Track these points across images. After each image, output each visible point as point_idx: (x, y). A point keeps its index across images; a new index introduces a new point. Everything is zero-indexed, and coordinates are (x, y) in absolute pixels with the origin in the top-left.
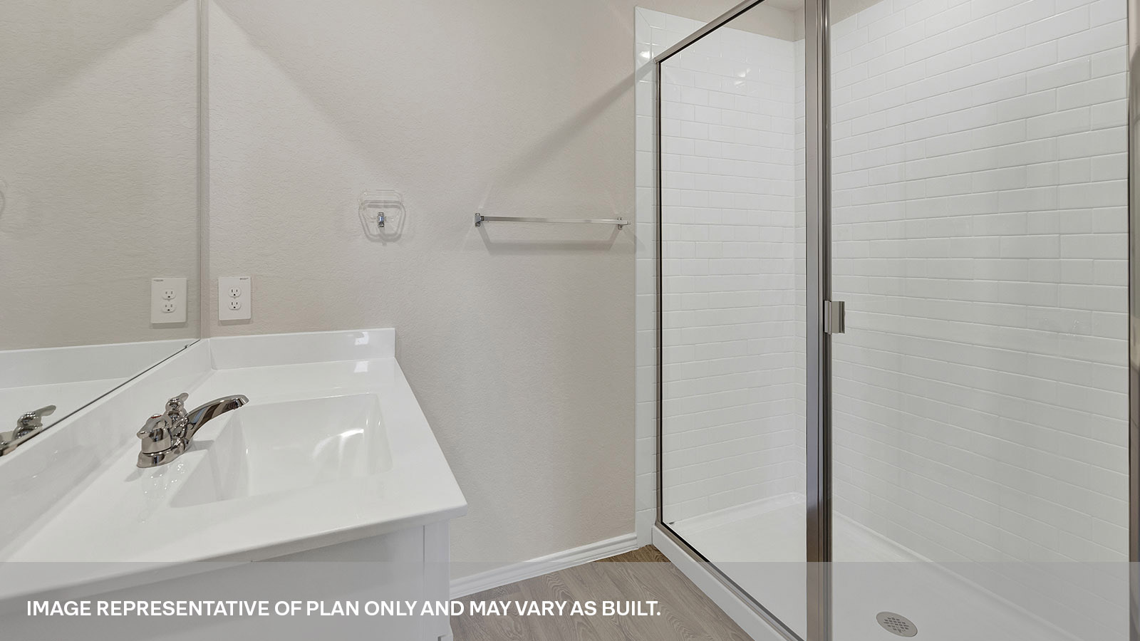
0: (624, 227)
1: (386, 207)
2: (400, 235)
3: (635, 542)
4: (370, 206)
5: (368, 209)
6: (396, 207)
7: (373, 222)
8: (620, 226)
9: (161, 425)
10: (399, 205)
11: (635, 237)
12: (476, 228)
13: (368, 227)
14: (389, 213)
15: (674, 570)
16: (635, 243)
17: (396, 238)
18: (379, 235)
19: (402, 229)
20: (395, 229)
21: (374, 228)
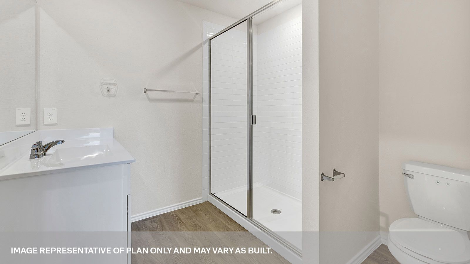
0: (198, 94)
1: (110, 85)
2: (116, 95)
3: (202, 200)
4: (104, 84)
5: (103, 85)
6: (114, 85)
7: (105, 90)
8: (197, 94)
9: (37, 147)
10: (115, 85)
11: (202, 98)
12: (144, 93)
13: (103, 92)
14: (111, 87)
15: (213, 207)
16: (202, 100)
17: (114, 96)
18: (107, 95)
19: (117, 92)
20: (114, 93)
21: (106, 93)
